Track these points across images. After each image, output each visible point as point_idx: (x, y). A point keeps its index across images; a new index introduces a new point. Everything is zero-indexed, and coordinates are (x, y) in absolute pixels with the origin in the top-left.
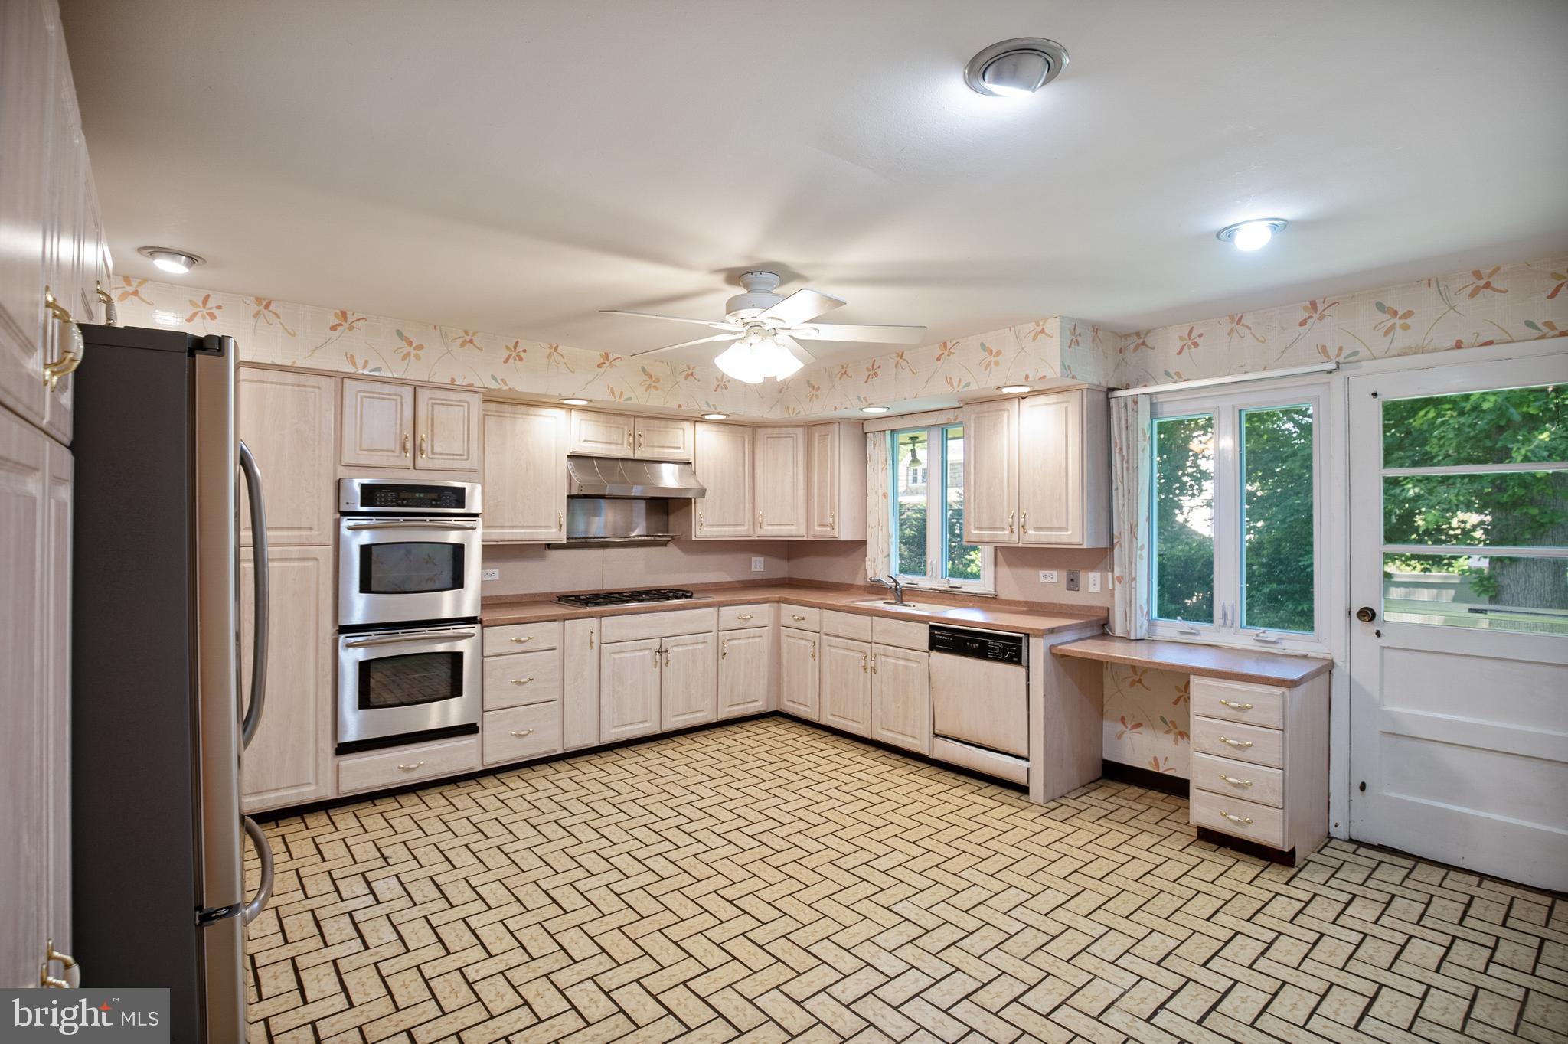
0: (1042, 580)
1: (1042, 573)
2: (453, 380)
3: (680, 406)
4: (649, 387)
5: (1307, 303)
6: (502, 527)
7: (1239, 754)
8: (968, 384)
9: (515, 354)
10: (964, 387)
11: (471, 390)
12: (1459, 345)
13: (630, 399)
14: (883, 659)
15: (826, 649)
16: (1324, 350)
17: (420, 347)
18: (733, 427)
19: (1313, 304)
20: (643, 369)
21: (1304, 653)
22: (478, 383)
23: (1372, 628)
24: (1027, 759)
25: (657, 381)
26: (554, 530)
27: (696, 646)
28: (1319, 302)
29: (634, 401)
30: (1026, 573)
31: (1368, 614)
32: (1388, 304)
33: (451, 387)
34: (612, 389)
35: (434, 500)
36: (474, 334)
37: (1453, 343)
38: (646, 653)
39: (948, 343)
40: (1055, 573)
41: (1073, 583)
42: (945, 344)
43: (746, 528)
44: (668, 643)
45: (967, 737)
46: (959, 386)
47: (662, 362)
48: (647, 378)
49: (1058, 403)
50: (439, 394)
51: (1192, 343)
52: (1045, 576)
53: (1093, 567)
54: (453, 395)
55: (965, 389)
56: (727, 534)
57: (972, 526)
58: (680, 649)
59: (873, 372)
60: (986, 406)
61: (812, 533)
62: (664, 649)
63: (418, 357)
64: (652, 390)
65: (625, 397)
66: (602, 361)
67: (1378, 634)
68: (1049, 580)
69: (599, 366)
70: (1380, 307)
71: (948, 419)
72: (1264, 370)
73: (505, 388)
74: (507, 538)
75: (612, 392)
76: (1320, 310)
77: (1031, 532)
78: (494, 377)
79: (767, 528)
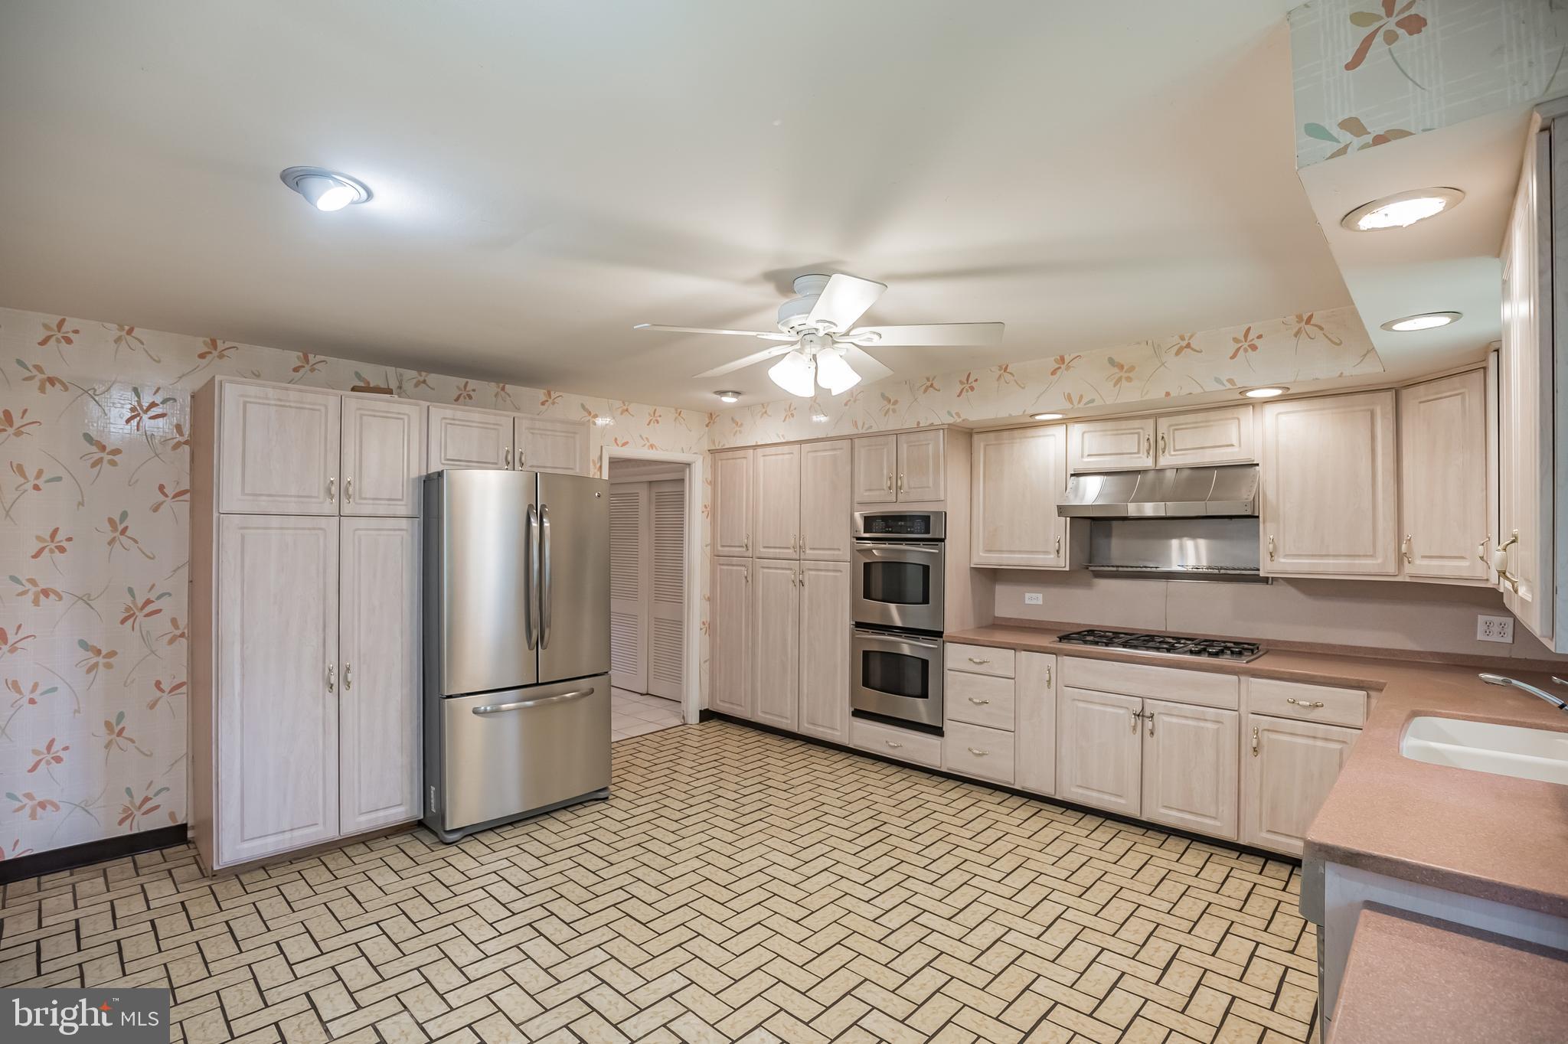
2: (918, 423)
3: (1168, 394)
4: (1119, 380)
6: (1001, 551)
9: (967, 386)
11: (932, 428)
13: (1092, 401)
17: (896, 402)
18: (1343, 398)
20: (1111, 361)
22: (937, 422)
25: (1132, 369)
26: (1052, 556)
27: (1202, 724)
29: (1098, 402)
33: (919, 430)
34: (1069, 395)
35: (910, 527)
36: (933, 379)
38: (1121, 711)
43: (1380, 561)
44: (1151, 707)
47: (1139, 343)
48: (1116, 370)
50: (913, 437)
54: (922, 436)
56: (1331, 570)
58: (1174, 720)
62: (1147, 714)
63: (894, 411)
64: (1124, 383)
65: (1085, 400)
66: (1058, 366)
69: (1053, 373)
73: (959, 420)
74: (1005, 563)
75: (1069, 398)
78: (949, 413)
79: (1418, 562)
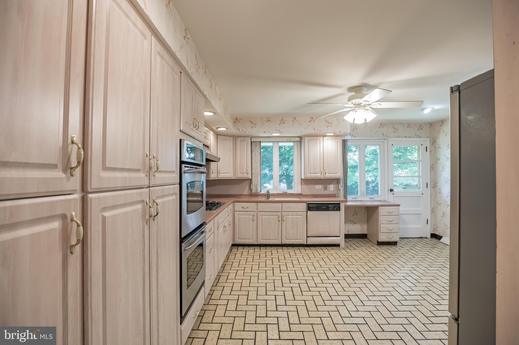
0: (316, 188)
1: (316, 186)
5: (380, 124)
7: (391, 223)
8: (321, 131)
10: (319, 131)
12: (406, 137)
14: (287, 216)
15: (260, 217)
16: (383, 134)
19: (381, 124)
21: (380, 200)
23: (392, 193)
24: (339, 237)
27: (227, 223)
28: (382, 124)
30: (311, 186)
31: (391, 190)
32: (395, 127)
37: (405, 137)
38: (223, 228)
39: (313, 117)
40: (320, 186)
41: (325, 188)
42: (312, 118)
43: (216, 174)
45: (320, 235)
46: (317, 131)
49: (335, 139)
51: (356, 128)
52: (317, 187)
53: (331, 184)
55: (320, 132)
57: (308, 173)
59: (282, 122)
60: (312, 138)
61: (237, 176)
62: (225, 226)
67: (393, 194)
68: (319, 188)
70: (393, 127)
71: (287, 140)
72: (372, 137)
76: (382, 126)
77: (327, 174)
79: (221, 174)
